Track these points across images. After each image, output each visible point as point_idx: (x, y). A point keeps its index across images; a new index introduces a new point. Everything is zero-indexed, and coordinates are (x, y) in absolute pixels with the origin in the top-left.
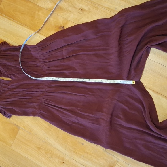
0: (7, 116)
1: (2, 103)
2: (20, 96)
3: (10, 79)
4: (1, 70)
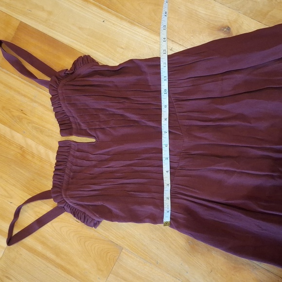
0: (92, 224)
1: (79, 194)
2: (121, 178)
3: (93, 140)
4: (72, 119)
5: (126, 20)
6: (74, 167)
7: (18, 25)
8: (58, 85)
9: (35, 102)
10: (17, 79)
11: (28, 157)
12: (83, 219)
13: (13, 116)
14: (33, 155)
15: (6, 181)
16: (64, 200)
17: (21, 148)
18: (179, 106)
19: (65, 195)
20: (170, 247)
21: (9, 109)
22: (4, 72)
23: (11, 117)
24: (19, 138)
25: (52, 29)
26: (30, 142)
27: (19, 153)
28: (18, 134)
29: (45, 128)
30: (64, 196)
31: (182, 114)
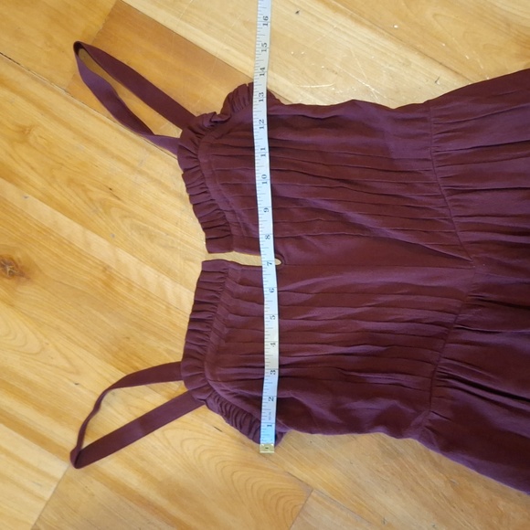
1: (241, 374)
2: (332, 343)
4: (229, 216)
5: (345, 14)
6: (231, 317)
7: (111, 6)
8: (197, 147)
9: (141, 172)
10: (105, 122)
11: (119, 289)
12: (246, 428)
13: (91, 200)
14: (130, 286)
15: (69, 338)
16: (208, 385)
17: (106, 269)
18: (457, 204)
19: (212, 375)
20: (412, 490)
21: (83, 186)
22: (77, 106)
23: (85, 202)
24: (100, 248)
25: (186, 21)
26: (125, 257)
27: (100, 279)
28: (102, 240)
29: (159, 228)
30: (208, 377)
31: (464, 220)
